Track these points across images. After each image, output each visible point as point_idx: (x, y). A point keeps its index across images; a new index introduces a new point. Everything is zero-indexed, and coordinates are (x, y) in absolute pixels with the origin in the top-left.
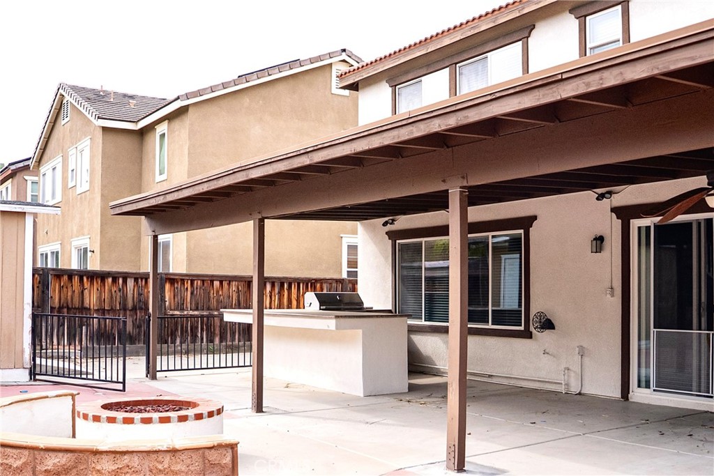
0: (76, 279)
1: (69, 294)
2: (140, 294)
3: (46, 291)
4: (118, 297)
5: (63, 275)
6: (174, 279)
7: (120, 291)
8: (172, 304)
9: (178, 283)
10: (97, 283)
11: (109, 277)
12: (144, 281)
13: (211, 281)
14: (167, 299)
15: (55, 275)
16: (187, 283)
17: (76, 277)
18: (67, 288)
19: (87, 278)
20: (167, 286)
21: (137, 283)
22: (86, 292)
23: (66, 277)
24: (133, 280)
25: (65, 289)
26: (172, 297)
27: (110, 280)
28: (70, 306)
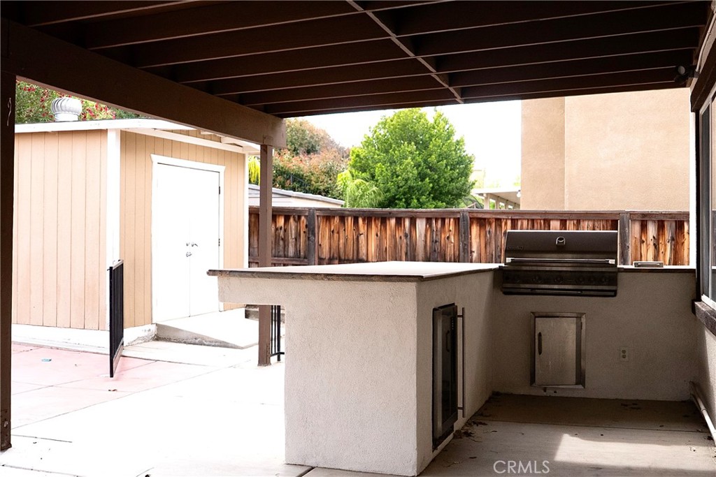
0: (350, 221)
1: (341, 241)
2: (434, 242)
3: (312, 238)
4: (404, 246)
5: (334, 217)
6: (485, 219)
7: (406, 236)
8: (483, 254)
9: (490, 224)
10: (377, 227)
11: (392, 217)
12: (440, 222)
13: (544, 220)
14: (474, 248)
15: (324, 217)
16: (506, 224)
17: (350, 218)
18: (338, 233)
19: (364, 220)
20: (475, 230)
21: (431, 226)
22: (362, 238)
23: (337, 220)
24: (424, 222)
25: (336, 235)
26: (483, 245)
27: (393, 221)
28: (343, 258)
